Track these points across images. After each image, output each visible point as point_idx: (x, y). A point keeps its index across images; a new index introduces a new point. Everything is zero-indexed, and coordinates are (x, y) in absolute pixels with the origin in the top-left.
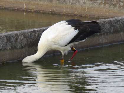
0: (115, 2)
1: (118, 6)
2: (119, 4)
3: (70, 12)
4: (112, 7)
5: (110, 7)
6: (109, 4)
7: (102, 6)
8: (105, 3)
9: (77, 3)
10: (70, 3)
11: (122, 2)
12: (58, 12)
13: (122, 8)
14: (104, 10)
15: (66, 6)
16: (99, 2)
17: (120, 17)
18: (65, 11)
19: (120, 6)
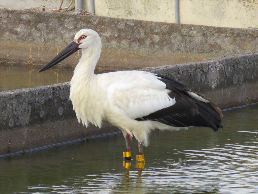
0: (142, 35)
1: (148, 42)
2: (151, 40)
3: (42, 60)
4: (136, 45)
5: (130, 46)
6: (130, 39)
7: (114, 43)
8: (119, 36)
9: (57, 38)
10: (43, 40)
11: (157, 34)
12: (15, 59)
13: (157, 47)
14: (119, 52)
15: (34, 46)
16: (107, 35)
17: (153, 68)
18: (30, 57)
19: (153, 44)
